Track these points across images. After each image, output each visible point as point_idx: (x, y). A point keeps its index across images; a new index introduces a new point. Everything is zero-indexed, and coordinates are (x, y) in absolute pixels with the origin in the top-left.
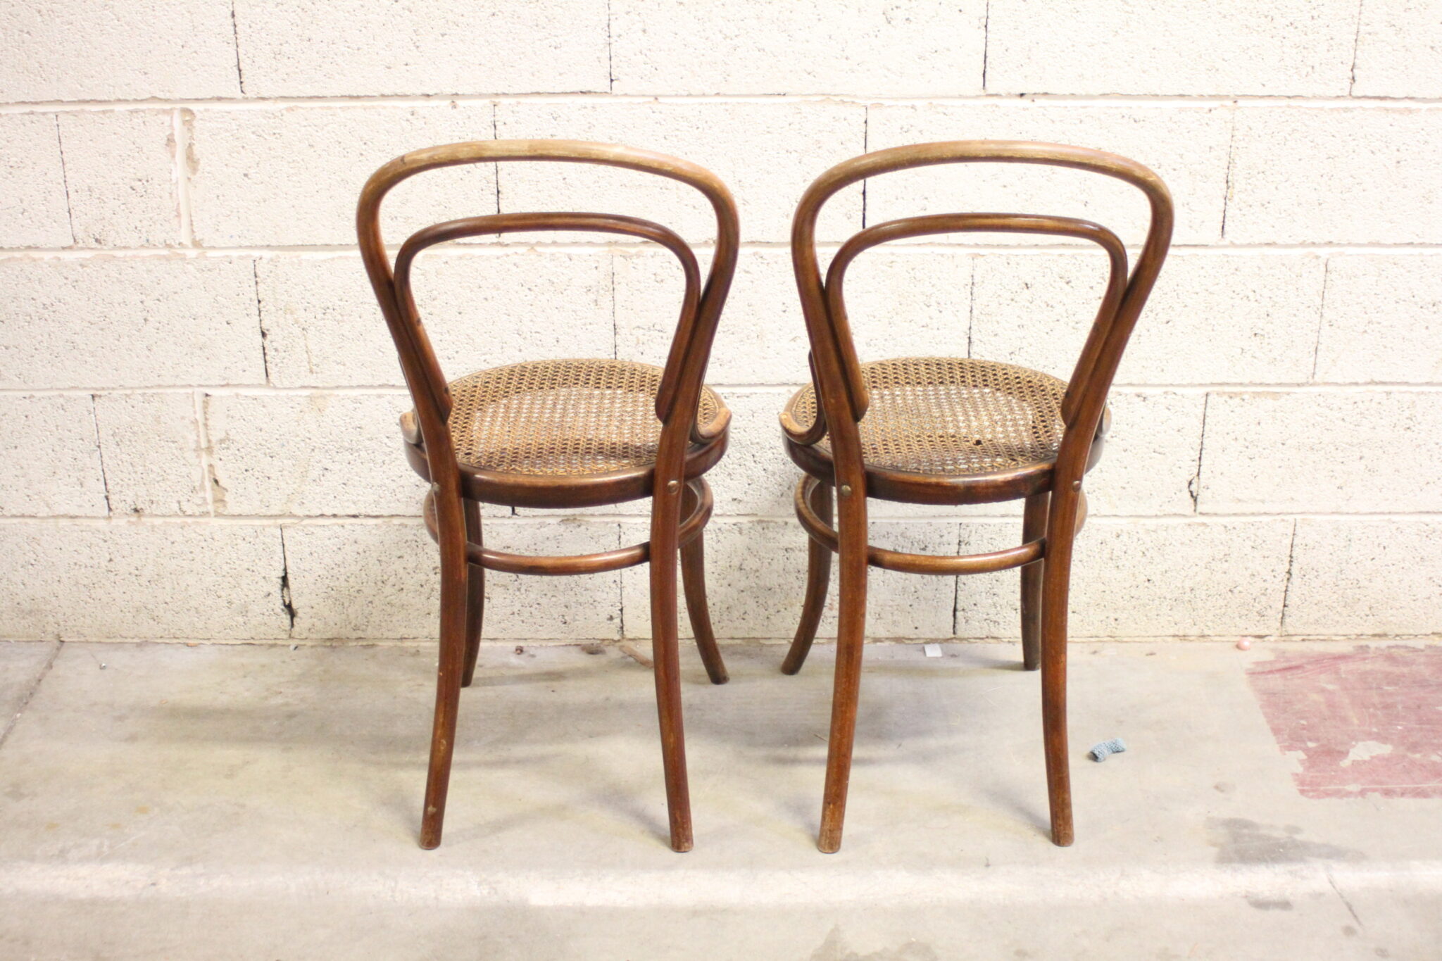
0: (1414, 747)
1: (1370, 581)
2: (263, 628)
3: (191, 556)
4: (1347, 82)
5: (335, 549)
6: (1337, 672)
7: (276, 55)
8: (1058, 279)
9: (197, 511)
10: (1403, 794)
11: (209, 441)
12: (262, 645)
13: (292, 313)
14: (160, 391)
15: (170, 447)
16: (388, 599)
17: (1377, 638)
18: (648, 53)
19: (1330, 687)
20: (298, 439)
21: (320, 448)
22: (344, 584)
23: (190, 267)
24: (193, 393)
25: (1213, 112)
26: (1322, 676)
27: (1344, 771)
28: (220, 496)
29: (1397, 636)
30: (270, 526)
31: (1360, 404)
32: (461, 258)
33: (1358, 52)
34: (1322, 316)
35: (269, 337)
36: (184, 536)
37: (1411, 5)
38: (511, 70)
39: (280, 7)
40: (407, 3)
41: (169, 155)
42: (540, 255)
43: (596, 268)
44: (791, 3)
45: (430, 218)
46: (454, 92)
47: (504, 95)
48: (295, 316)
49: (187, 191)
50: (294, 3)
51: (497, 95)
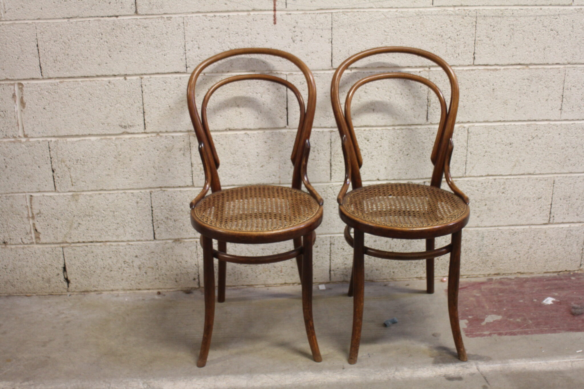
0: (510, 316)
1: (492, 253)
2: (56, 288)
3: (26, 260)
4: (472, 59)
5: (84, 255)
6: (480, 289)
7: (55, 61)
8: (364, 139)
9: (29, 242)
10: (506, 334)
11: (33, 214)
12: (56, 295)
14: (12, 195)
15: (17, 217)
16: (106, 275)
17: (496, 276)
18: (201, 56)
19: (478, 295)
20: (68, 212)
21: (77, 216)
22: (88, 269)
23: (23, 145)
24: (26, 195)
25: (421, 72)
26: (475, 291)
27: (483, 326)
28: (38, 236)
29: (504, 274)
30: (58, 247)
31: (484, 184)
32: (130, 139)
33: (476, 48)
34: (467, 150)
35: (55, 172)
36: (24, 252)
37: (495, 29)
38: (147, 64)
39: (56, 42)
40: (106, 40)
41: (14, 101)
42: (161, 136)
43: (183, 141)
44: (256, 36)
45: (117, 123)
46: (125, 74)
47: (145, 74)
48: (65, 163)
49: (21, 116)
50: (61, 40)
51: (142, 74)
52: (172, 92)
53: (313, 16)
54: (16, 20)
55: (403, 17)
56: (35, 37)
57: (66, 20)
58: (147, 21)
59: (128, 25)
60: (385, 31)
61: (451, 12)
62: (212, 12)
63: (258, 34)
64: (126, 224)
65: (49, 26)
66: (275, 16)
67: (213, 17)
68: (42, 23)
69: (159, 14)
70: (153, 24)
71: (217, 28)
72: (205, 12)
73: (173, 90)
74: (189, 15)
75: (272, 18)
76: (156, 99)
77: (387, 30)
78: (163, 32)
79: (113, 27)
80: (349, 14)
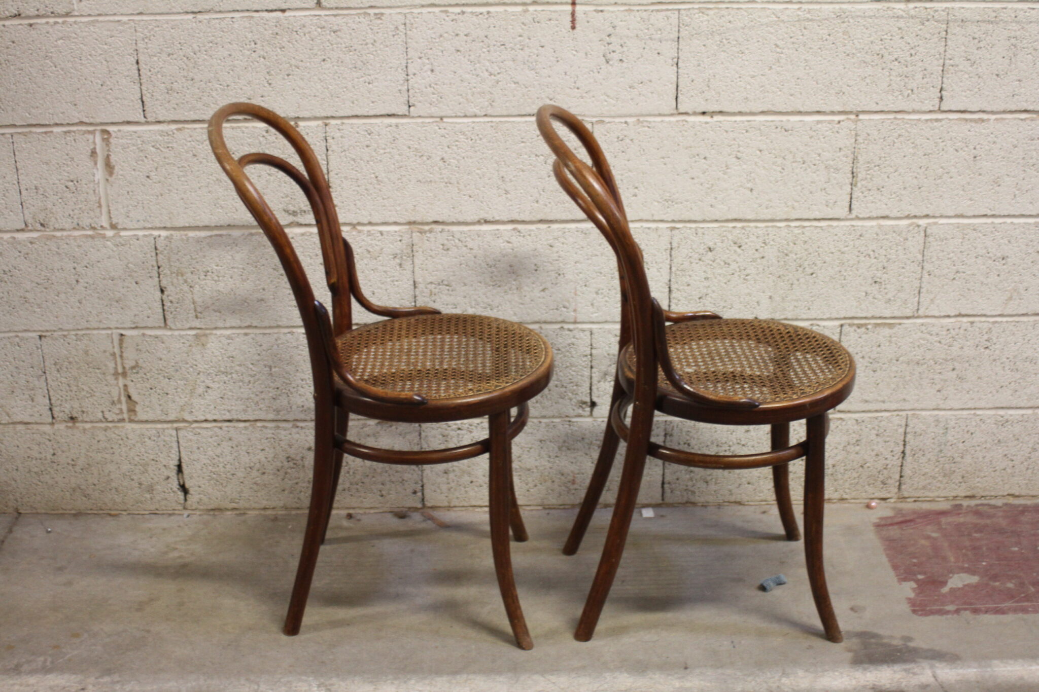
0: (995, 578)
1: (962, 457)
3: (111, 451)
4: (937, 101)
5: (216, 444)
6: (939, 524)
7: (169, 91)
8: (732, 245)
9: (116, 418)
10: (986, 612)
11: (124, 368)
12: (163, 514)
13: (182, 275)
14: (88, 332)
15: (96, 373)
16: (254, 481)
17: (968, 499)
18: (435, 86)
19: (934, 535)
20: (188, 366)
21: (203, 372)
22: (222, 469)
23: (109, 243)
24: (112, 334)
25: (842, 123)
26: (929, 527)
27: (944, 595)
28: (132, 407)
29: (982, 497)
30: (168, 428)
31: (952, 331)
32: (303, 235)
33: (944, 79)
34: (923, 268)
35: (166, 293)
36: (106, 436)
37: (981, 44)
38: (337, 99)
39: (171, 56)
40: (262, 53)
41: (93, 163)
42: (360, 232)
43: (400, 241)
44: (537, 50)
45: (281, 206)
46: (297, 116)
47: (333, 117)
48: (185, 277)
49: (106, 189)
50: (181, 53)
51: (327, 118)
52: (382, 151)
53: (644, 15)
54: (100, 15)
55: (811, 20)
56: (134, 47)
57: (190, 16)
58: (339, 20)
59: (304, 26)
60: (777, 46)
61: (901, 13)
62: (457, 5)
63: (542, 47)
64: (292, 390)
65: (158, 27)
66: (573, 14)
67: (459, 14)
68: (146, 21)
69: (361, 8)
70: (349, 25)
71: (466, 35)
72: (445, 6)
73: (384, 146)
74: (416, 11)
75: (569, 18)
76: (352, 162)
77: (779, 43)
78: (368, 41)
79: (276, 30)
80: (711, 12)
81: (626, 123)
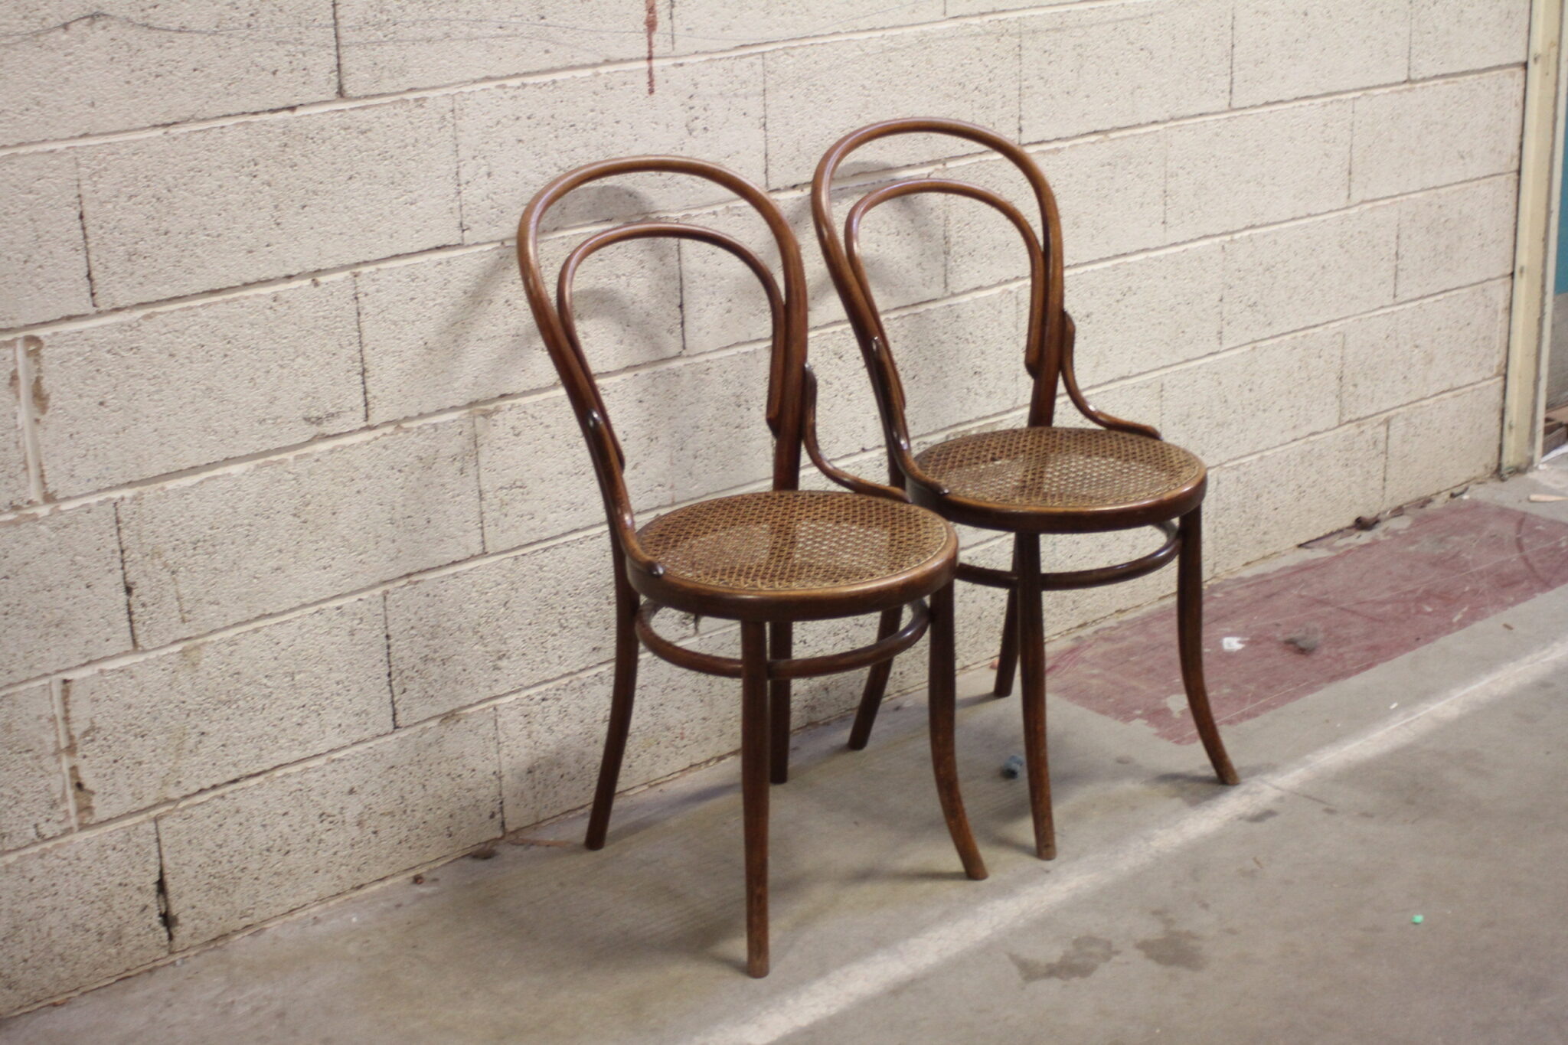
2: (138, 954)
3: (53, 890)
5: (216, 827)
7: (130, 256)
9: (58, 829)
11: (71, 738)
12: (138, 974)
13: (160, 557)
14: (10, 691)
15: (24, 759)
16: (273, 870)
18: (494, 197)
20: (172, 706)
21: (195, 710)
22: (227, 866)
23: (43, 528)
24: (50, 684)
28: (85, 802)
30: (143, 822)
32: (332, 451)
33: (1021, 105)
35: (135, 592)
36: (43, 867)
37: (1052, 58)
38: (370, 235)
39: (134, 200)
40: (266, 177)
41: (13, 396)
42: (407, 431)
43: (460, 433)
44: (613, 127)
45: (300, 413)
46: (317, 268)
47: (366, 263)
48: (164, 559)
49: (34, 437)
50: (149, 192)
51: (358, 264)
52: (431, 304)
53: (727, 64)
54: (20, 144)
55: (895, 50)
56: (76, 192)
57: (160, 132)
58: (369, 115)
59: (323, 129)
60: (864, 87)
61: (978, 30)
62: (517, 75)
63: (617, 122)
64: (325, 703)
65: (113, 154)
66: (650, 73)
67: (519, 88)
68: (94, 146)
69: (398, 93)
70: (382, 120)
71: (529, 118)
72: (502, 78)
73: (433, 295)
74: (467, 89)
75: (646, 79)
76: (393, 327)
77: (867, 83)
78: (407, 141)
79: (285, 139)
80: (796, 52)
81: (715, 213)
